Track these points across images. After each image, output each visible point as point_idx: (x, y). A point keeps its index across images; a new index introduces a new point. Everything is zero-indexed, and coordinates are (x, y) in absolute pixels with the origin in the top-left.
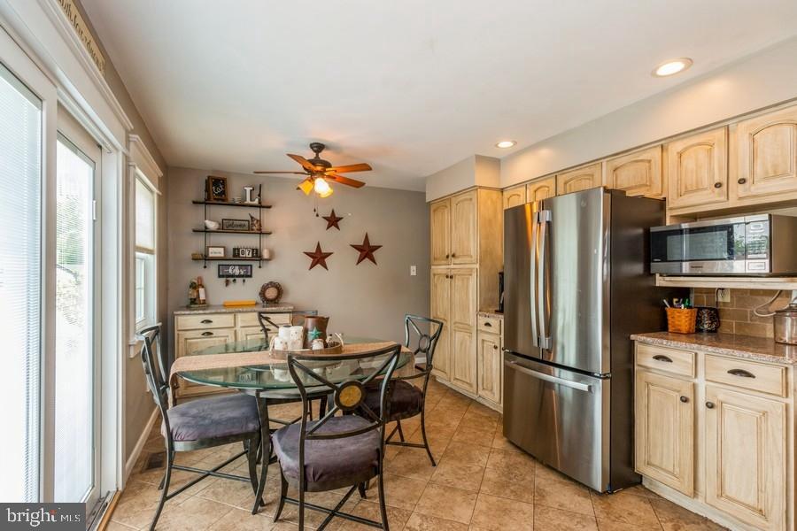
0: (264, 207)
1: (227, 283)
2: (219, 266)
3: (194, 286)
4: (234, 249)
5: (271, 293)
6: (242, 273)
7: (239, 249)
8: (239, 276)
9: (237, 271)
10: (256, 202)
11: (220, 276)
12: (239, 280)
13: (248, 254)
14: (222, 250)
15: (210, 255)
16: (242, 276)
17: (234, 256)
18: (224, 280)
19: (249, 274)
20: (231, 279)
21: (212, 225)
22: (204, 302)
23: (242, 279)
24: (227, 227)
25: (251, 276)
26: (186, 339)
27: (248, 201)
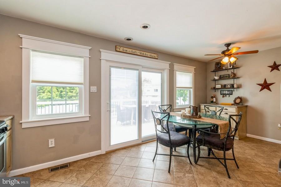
0: (235, 68)
1: (223, 97)
2: (221, 91)
3: (212, 97)
4: (225, 85)
5: (238, 101)
6: (229, 93)
7: (226, 85)
8: (228, 94)
9: (227, 92)
10: (232, 67)
11: (221, 94)
12: (228, 96)
13: (229, 86)
14: (220, 85)
15: (216, 87)
16: (229, 94)
17: (224, 87)
18: (222, 95)
19: (231, 93)
20: (225, 95)
21: (216, 78)
22: (215, 102)
23: (228, 95)
24: (221, 78)
25: (232, 94)
26: (203, 112)
27: (229, 67)
